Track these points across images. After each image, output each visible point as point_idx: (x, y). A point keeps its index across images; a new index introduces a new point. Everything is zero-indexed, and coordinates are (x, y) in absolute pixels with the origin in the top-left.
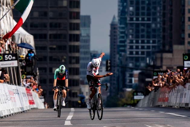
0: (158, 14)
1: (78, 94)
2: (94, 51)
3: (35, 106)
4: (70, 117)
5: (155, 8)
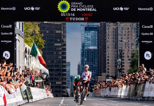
0: (96, 61)
1: (66, 92)
2: (72, 76)
3: (49, 97)
4: (62, 101)
5: (95, 59)
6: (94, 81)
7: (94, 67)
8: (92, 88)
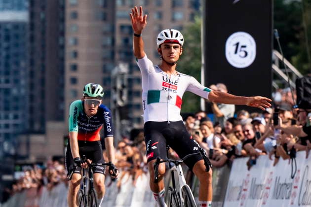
0: (22, 73)
6: (16, 157)
7: (16, 99)
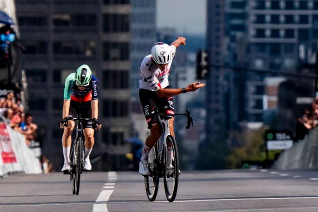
1: (127, 137)
2: (166, 29)
3: (16, 167)
4: (105, 194)
8: (303, 114)
